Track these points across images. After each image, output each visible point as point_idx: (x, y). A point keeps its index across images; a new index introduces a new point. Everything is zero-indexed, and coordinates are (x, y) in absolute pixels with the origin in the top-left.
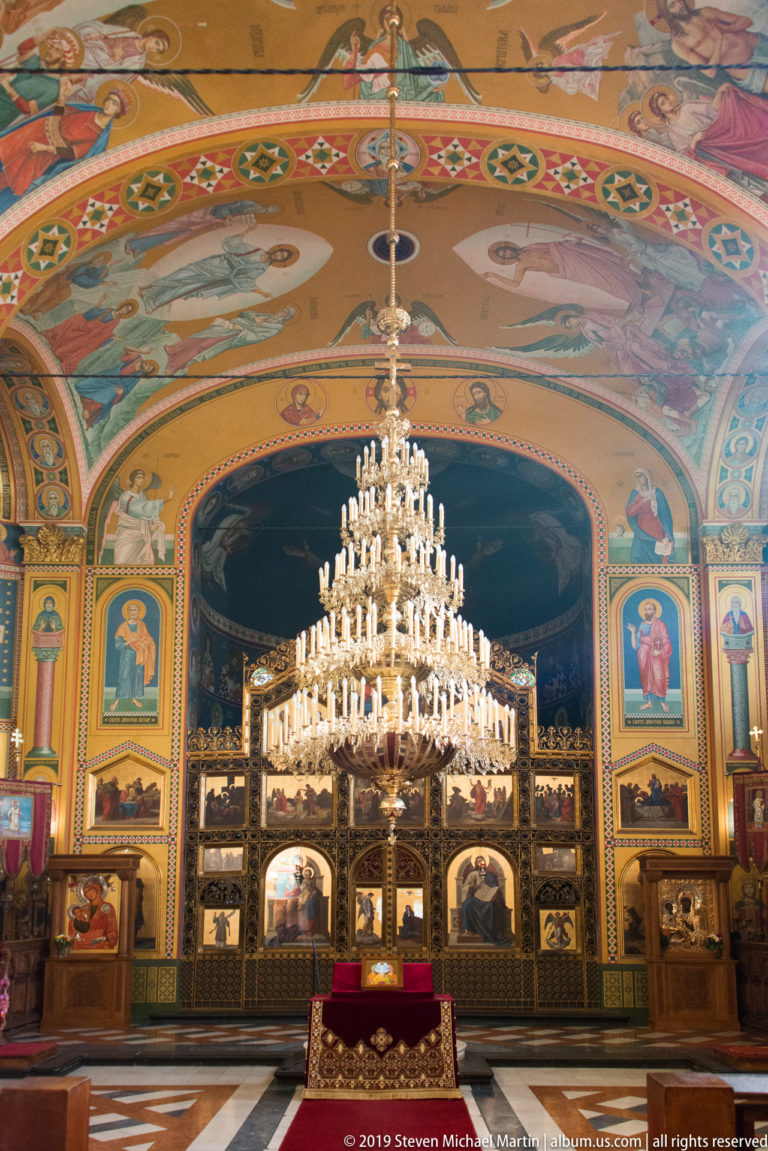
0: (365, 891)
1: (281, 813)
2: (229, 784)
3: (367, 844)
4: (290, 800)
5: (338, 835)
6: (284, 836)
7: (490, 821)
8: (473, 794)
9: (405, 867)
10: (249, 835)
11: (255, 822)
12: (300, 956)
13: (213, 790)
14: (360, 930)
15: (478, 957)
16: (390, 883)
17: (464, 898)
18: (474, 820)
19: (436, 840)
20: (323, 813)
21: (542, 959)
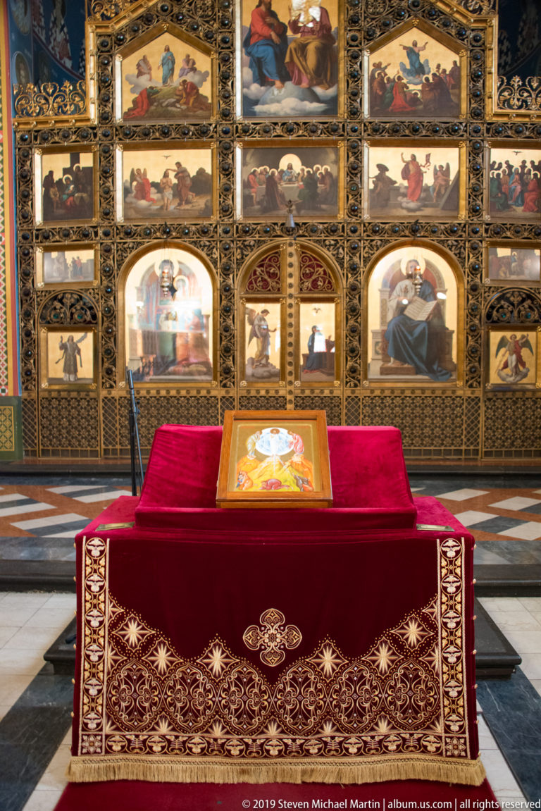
0: (258, 308)
1: (143, 203)
2: (72, 164)
3: (259, 243)
4: (155, 185)
5: (220, 230)
6: (148, 233)
7: (428, 211)
8: (405, 173)
9: (311, 274)
10: (100, 233)
11: (108, 214)
12: (173, 393)
13: (51, 173)
14: (252, 359)
15: (408, 393)
16: (291, 296)
17: (390, 316)
18: (405, 209)
19: (354, 238)
20: (200, 202)
21: (490, 395)
